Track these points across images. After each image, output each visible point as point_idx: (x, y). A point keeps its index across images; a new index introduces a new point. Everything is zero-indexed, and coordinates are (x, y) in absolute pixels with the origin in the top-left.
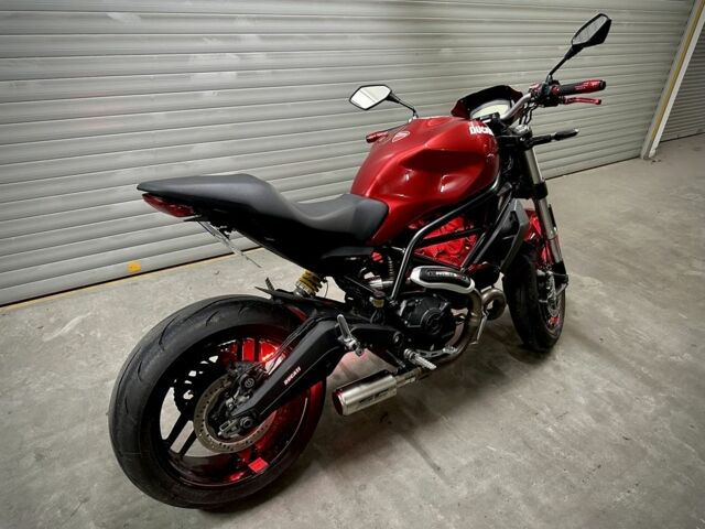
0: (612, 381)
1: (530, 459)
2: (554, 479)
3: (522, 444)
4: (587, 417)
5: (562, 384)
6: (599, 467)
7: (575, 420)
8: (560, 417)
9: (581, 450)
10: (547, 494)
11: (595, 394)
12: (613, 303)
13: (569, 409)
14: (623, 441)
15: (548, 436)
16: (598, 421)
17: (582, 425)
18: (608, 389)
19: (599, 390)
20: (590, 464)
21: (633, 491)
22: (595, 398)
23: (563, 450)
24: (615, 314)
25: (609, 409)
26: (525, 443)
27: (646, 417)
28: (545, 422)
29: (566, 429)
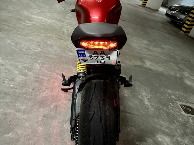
0: (23, 63)
1: (10, 98)
2: (22, 100)
3: (5, 95)
4: (21, 77)
5: (7, 69)
6: (33, 89)
7: (18, 79)
8: (13, 80)
9: (25, 87)
10: (23, 106)
11: (20, 69)
12: (9, 39)
13: (14, 77)
14: (36, 79)
15: (12, 88)
16: (25, 76)
17: (22, 80)
18: (23, 66)
19: (20, 67)
20: (31, 90)
21: (46, 91)
22: (20, 70)
23: (20, 90)
24: (12, 42)
25: (26, 71)
26: (5, 93)
27: (38, 69)
28: (8, 84)
29: (17, 83)
